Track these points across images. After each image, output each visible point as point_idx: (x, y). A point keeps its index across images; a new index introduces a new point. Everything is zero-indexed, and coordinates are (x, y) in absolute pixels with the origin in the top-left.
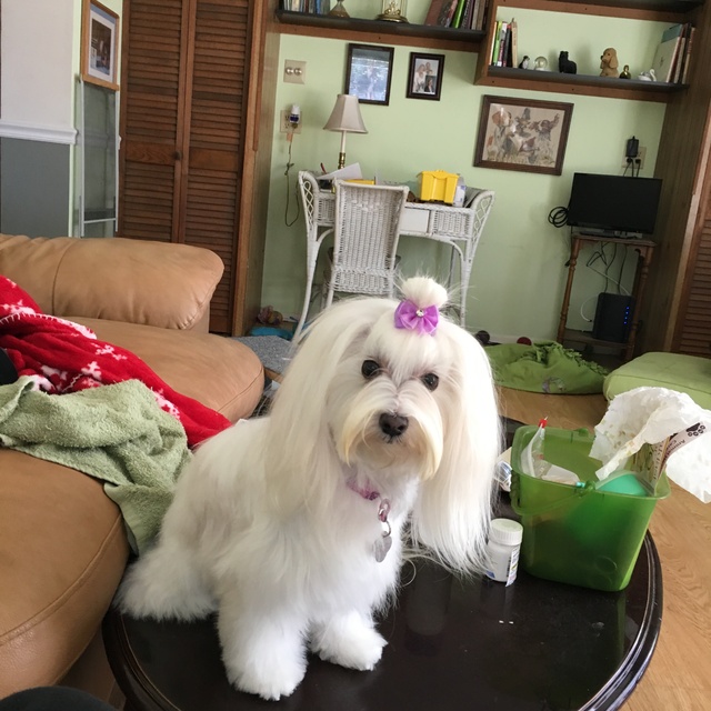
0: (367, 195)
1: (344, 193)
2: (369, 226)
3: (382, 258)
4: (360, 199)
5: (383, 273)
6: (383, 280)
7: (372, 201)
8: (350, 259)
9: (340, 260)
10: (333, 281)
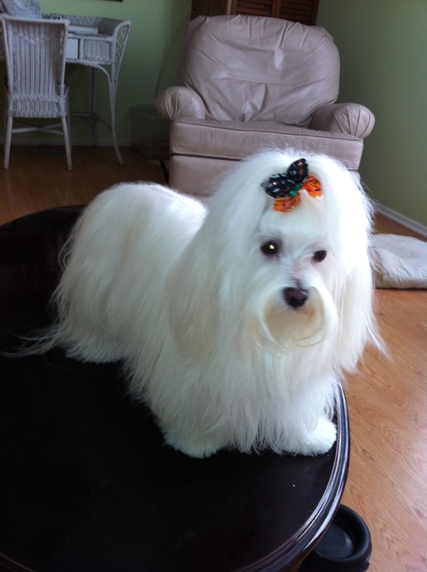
0: (31, 29)
1: (10, 27)
2: (38, 57)
3: (52, 86)
4: (26, 32)
5: (54, 98)
6: (55, 105)
7: (37, 33)
8: (23, 87)
9: (15, 89)
10: (11, 108)
